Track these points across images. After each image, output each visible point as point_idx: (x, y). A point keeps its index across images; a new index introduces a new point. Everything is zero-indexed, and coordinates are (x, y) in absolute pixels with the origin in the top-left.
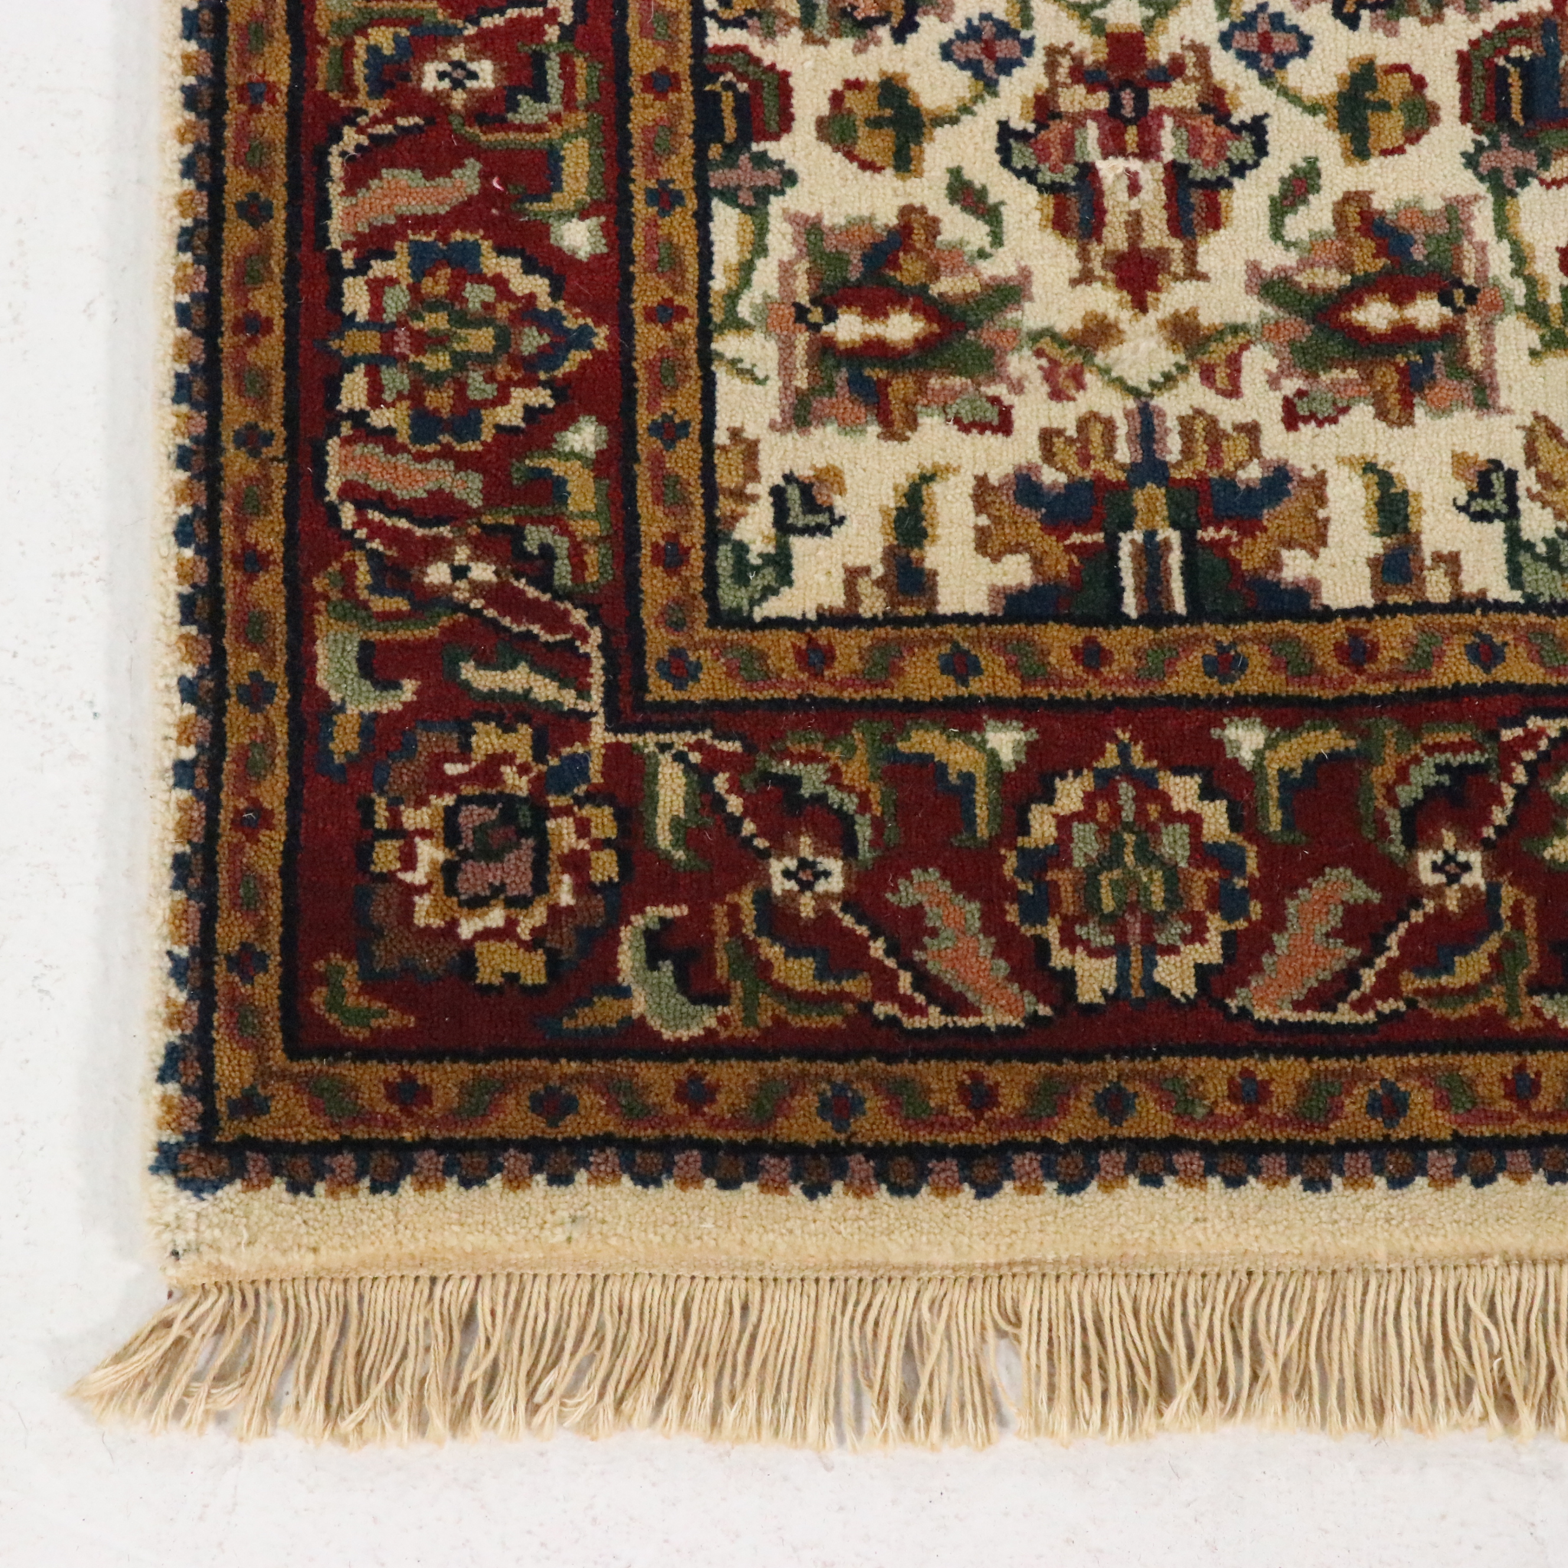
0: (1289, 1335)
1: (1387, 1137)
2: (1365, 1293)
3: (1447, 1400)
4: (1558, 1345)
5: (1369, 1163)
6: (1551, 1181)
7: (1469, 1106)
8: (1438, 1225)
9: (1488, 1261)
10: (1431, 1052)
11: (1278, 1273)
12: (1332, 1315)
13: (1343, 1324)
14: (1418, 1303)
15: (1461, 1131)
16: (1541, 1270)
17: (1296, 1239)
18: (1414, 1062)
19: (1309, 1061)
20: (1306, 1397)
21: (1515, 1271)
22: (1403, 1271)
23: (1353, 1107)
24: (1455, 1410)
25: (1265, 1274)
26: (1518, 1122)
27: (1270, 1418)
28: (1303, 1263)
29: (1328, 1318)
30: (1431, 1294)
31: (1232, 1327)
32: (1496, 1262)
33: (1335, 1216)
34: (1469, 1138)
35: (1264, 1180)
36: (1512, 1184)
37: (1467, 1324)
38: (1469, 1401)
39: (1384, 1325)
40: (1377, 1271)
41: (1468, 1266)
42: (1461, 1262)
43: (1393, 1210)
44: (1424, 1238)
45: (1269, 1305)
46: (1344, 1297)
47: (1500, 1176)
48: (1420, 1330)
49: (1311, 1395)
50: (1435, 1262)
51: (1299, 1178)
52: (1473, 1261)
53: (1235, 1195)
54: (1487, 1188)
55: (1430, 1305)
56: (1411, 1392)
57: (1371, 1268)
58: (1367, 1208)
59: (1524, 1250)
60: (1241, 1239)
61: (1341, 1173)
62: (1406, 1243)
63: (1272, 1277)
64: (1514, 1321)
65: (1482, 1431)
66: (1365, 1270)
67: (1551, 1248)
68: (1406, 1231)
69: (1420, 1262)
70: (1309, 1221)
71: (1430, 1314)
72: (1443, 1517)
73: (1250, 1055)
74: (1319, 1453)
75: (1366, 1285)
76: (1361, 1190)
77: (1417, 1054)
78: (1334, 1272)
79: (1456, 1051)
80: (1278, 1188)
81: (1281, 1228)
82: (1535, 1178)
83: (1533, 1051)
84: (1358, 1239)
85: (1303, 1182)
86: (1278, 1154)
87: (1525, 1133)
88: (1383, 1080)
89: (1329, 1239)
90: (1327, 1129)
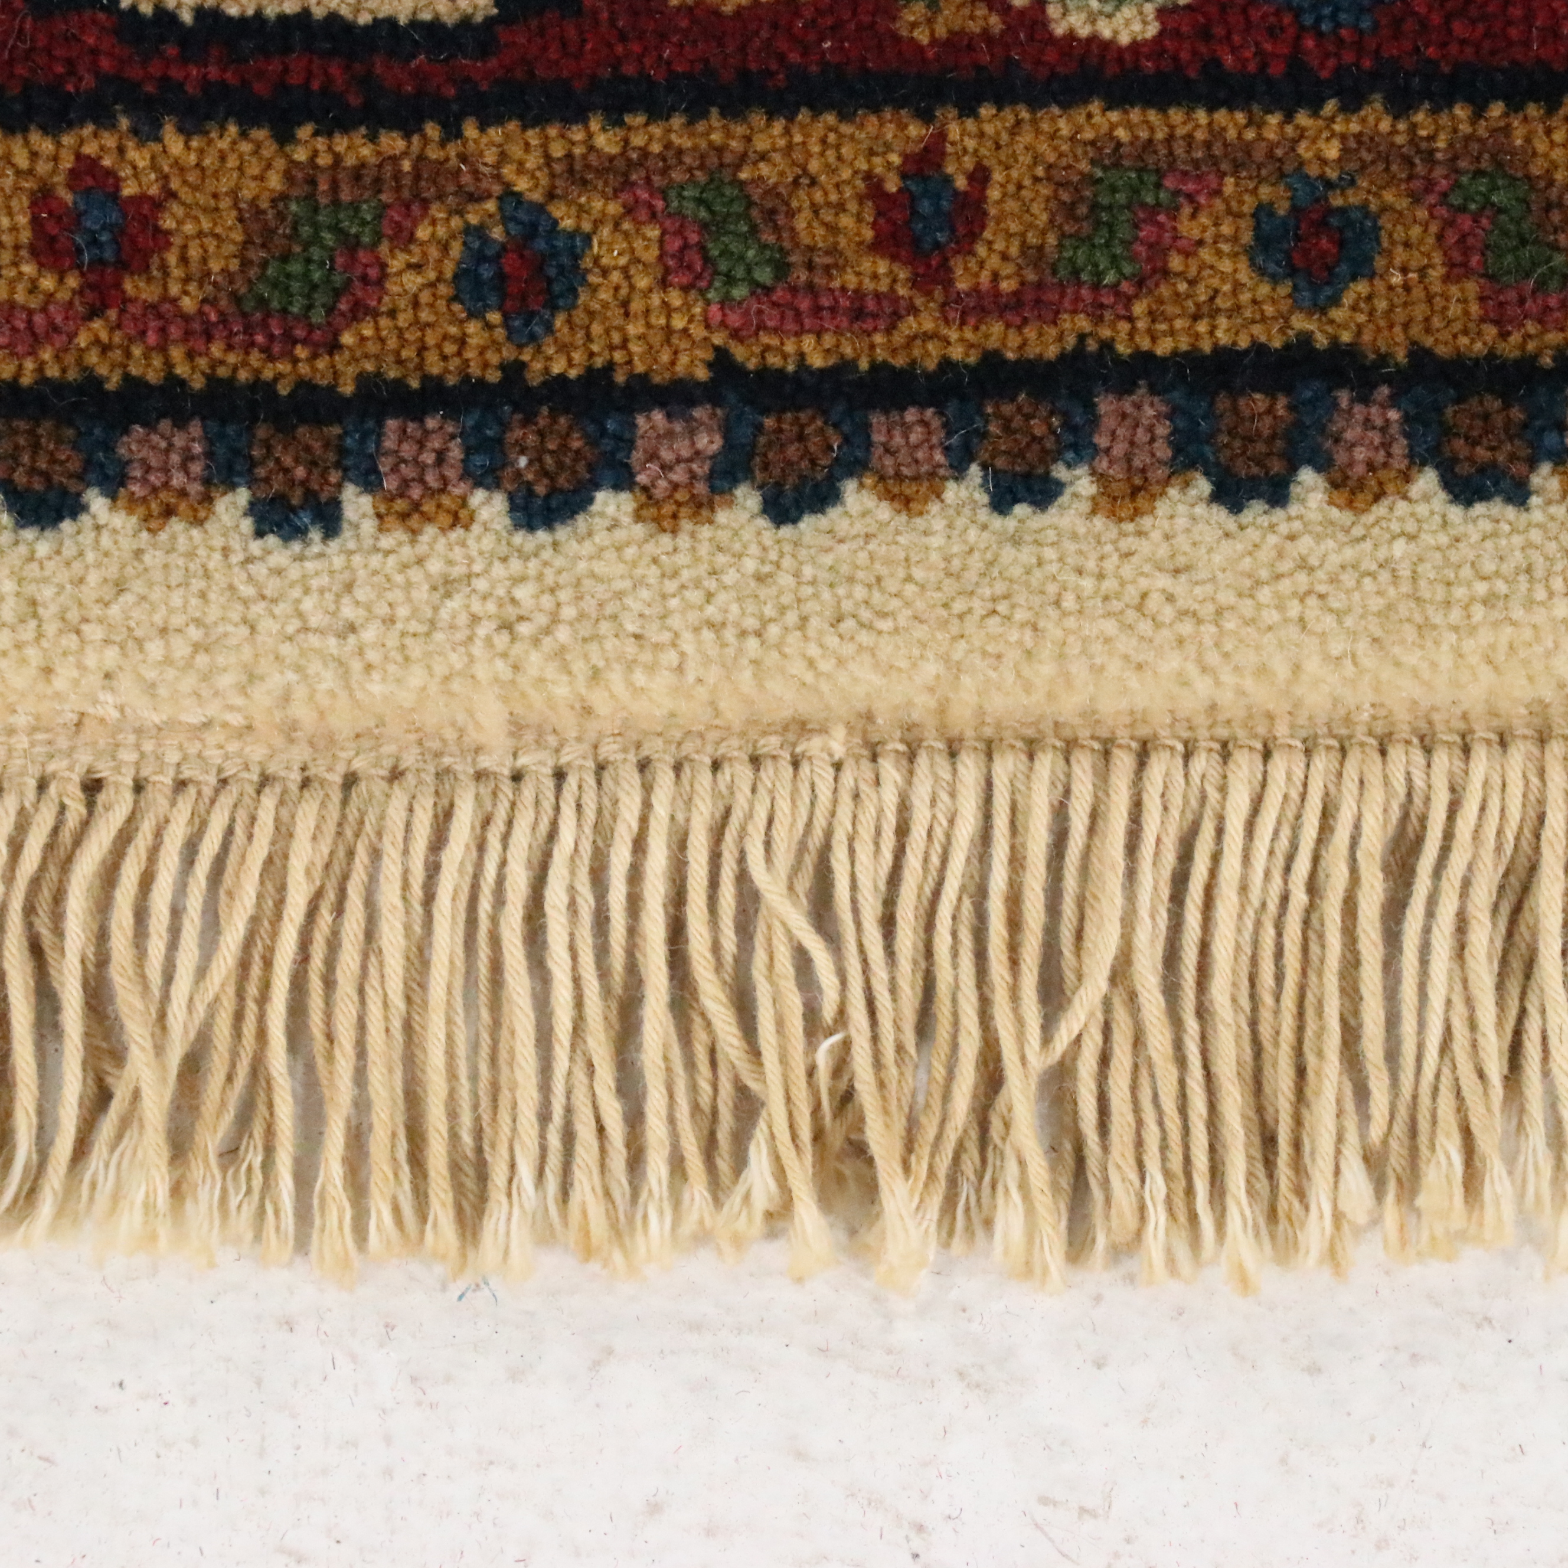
0: (202, 972)
1: (514, 370)
2: (438, 842)
3: (677, 1165)
4: (1015, 995)
5: (456, 453)
6: (1001, 504)
7: (764, 275)
8: (656, 635)
9: (813, 745)
10: (657, 113)
11: (181, 785)
12: (339, 910)
13: (370, 934)
14: (599, 876)
15: (739, 352)
16: (970, 769)
17: (226, 681)
18: (606, 142)
19: (284, 137)
20: (255, 1158)
21: (891, 771)
22: (560, 775)
23: (412, 281)
24: (698, 1188)
25: (138, 788)
26: (909, 325)
27: (131, 1219)
28: (256, 753)
29: (325, 917)
30: (639, 845)
31: (36, 950)
32: (839, 750)
33: (348, 612)
34: (763, 371)
35: (133, 503)
36: (884, 511)
37: (745, 929)
38: (740, 1162)
39: (495, 941)
40: (480, 776)
41: (755, 761)
42: (734, 749)
43: (523, 593)
44: (615, 677)
45: (147, 881)
46: (376, 854)
47: (849, 487)
48: (602, 951)
49: (269, 1150)
50: (653, 747)
51: (242, 496)
52: (771, 743)
53: (43, 548)
54: (808, 524)
55: (635, 875)
56: (569, 1137)
57: (464, 769)
58: (446, 587)
59: (922, 708)
60: (60, 683)
61: (370, 481)
62: (562, 691)
63: (158, 798)
64: (888, 923)
65: (773, 1253)
66: (442, 774)
67: (998, 704)
68: (560, 653)
69: (609, 750)
70: (268, 626)
71: (634, 904)
72: (654, 1508)
73: (104, 120)
74: (289, 1325)
75: (443, 819)
76: (430, 531)
77: (615, 119)
78: (350, 781)
79: (734, 110)
80: (176, 525)
81: (181, 649)
82: (952, 492)
83: (968, 110)
84: (416, 677)
85: (253, 509)
86: (181, 423)
87: (930, 357)
88: (509, 196)
89: (328, 680)
90: (334, 347)
